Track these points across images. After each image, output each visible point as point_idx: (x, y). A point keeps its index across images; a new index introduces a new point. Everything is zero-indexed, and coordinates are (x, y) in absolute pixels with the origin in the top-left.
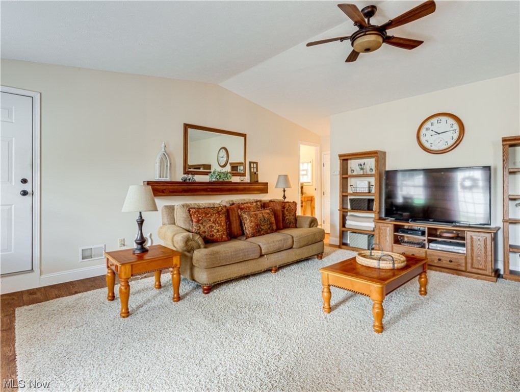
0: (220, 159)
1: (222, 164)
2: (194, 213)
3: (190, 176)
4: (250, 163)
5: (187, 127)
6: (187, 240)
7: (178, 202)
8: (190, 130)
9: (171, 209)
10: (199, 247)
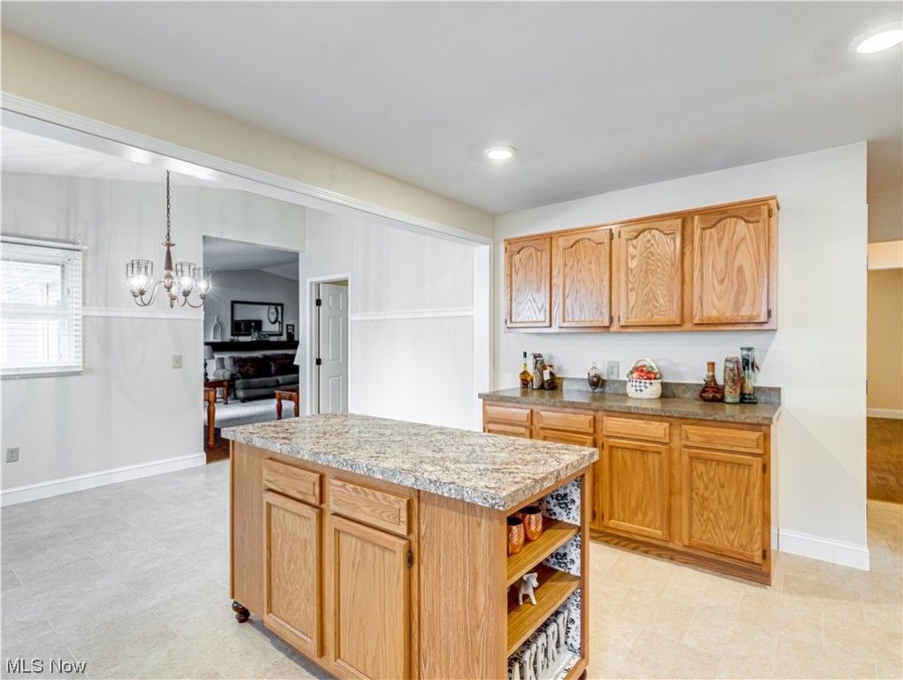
0: (271, 315)
1: (273, 321)
2: (236, 361)
3: (236, 338)
4: (287, 326)
5: (233, 303)
6: (232, 375)
7: (226, 356)
8: (235, 305)
9: (222, 360)
10: (239, 379)
